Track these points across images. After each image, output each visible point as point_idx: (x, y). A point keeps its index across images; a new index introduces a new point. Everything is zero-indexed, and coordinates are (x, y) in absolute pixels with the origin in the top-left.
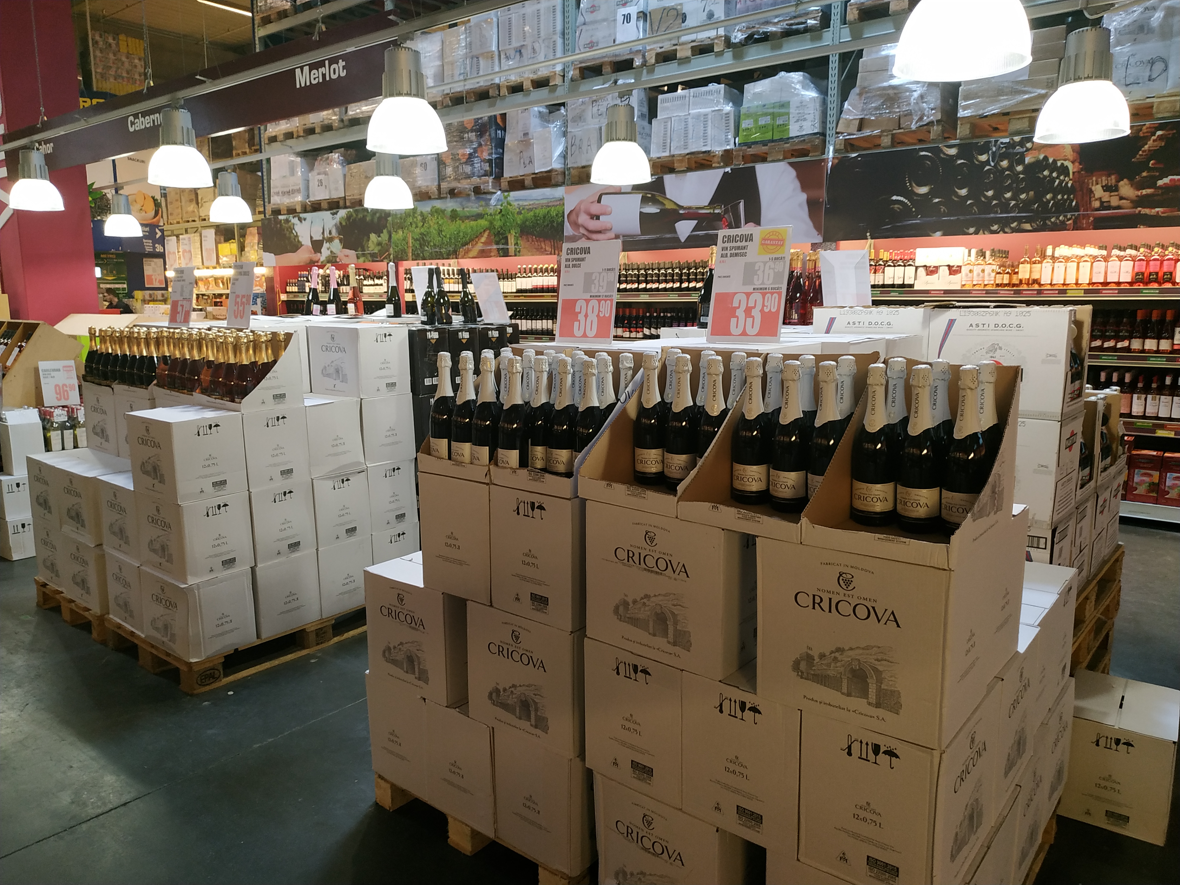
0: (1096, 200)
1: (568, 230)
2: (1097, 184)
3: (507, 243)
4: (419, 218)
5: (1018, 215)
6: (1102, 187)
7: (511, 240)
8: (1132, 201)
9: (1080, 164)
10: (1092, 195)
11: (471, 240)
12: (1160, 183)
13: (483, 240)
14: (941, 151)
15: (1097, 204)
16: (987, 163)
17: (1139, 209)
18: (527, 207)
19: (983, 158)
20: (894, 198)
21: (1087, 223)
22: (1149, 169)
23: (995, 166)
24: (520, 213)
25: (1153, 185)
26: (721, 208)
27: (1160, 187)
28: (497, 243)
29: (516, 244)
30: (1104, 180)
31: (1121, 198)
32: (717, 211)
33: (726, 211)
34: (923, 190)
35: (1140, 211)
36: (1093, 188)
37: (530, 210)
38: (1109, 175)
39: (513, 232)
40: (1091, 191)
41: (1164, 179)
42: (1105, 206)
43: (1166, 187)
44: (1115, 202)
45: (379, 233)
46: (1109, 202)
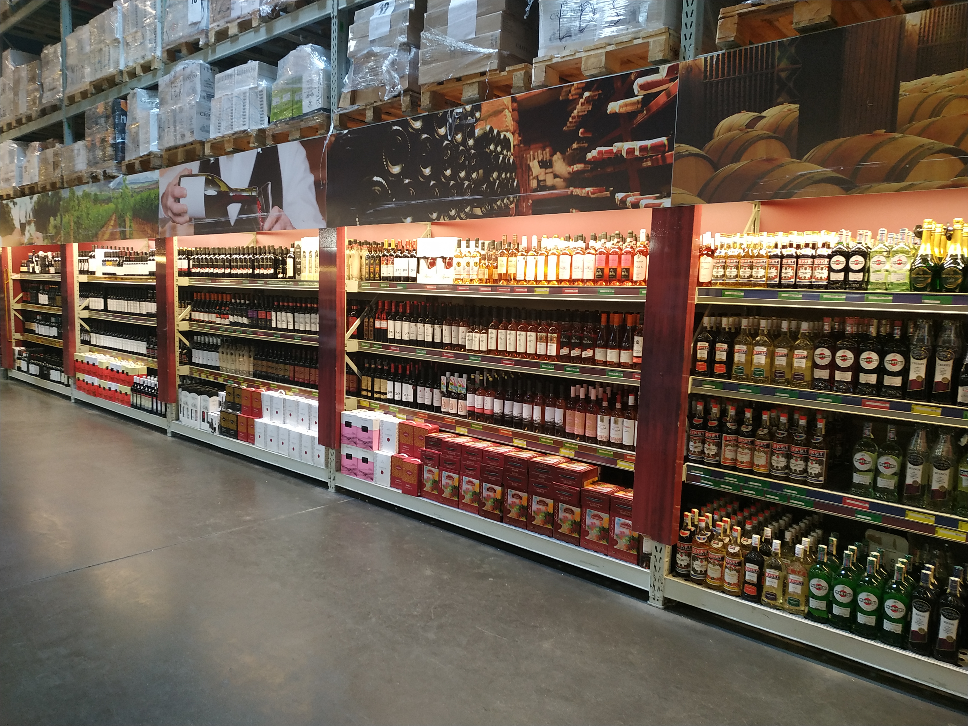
0: (534, 178)
1: (162, 214)
2: (534, 159)
3: (125, 227)
4: (77, 202)
5: (471, 197)
6: (539, 162)
7: (128, 224)
8: (565, 180)
9: (519, 136)
10: (530, 173)
11: (106, 223)
12: (589, 156)
13: (112, 223)
14: (409, 125)
15: (534, 184)
16: (445, 137)
17: (571, 188)
18: (137, 190)
19: (442, 131)
20: (375, 178)
21: (527, 206)
22: (580, 140)
23: (451, 141)
24: (132, 196)
25: (582, 160)
26: (256, 191)
27: (589, 162)
28: (120, 227)
29: (130, 227)
30: (540, 154)
31: (556, 176)
32: (253, 194)
33: (259, 194)
34: (396, 170)
35: (572, 192)
36: (531, 164)
37: (138, 193)
38: (544, 149)
39: (128, 214)
40: (529, 168)
41: (593, 151)
42: (542, 187)
43: (595, 162)
44: (550, 180)
45: (55, 216)
46: (545, 180)
